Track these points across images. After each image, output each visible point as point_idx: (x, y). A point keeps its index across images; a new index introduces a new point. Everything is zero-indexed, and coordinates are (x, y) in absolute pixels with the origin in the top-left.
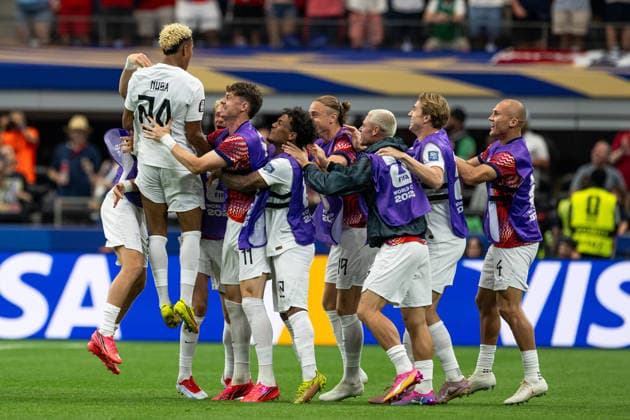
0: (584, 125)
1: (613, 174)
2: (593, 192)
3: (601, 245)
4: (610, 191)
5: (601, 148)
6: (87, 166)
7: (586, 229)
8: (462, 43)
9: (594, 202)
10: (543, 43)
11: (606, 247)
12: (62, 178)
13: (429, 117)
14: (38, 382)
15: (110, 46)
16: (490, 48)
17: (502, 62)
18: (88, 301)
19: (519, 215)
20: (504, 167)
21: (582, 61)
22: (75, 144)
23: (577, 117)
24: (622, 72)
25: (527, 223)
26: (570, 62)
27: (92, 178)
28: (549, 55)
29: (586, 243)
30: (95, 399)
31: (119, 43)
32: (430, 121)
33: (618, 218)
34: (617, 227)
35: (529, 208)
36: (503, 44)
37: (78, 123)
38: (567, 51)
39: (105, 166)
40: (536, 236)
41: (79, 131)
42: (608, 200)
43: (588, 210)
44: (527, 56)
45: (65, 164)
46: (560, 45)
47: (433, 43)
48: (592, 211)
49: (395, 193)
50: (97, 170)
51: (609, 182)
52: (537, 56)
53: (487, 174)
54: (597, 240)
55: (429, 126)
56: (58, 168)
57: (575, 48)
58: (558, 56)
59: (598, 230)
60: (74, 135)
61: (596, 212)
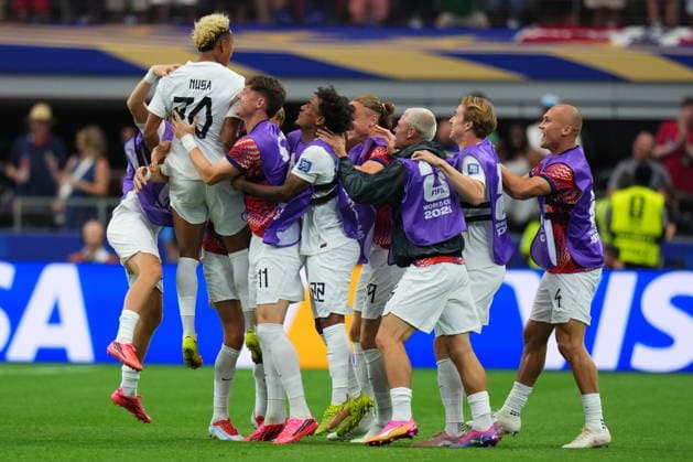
0: (625, 113)
1: (659, 170)
2: (637, 191)
3: (646, 253)
4: (655, 189)
5: (645, 140)
6: (51, 161)
7: (629, 235)
8: (479, 19)
9: (637, 203)
10: (573, 18)
11: (652, 256)
12: (22, 174)
13: (471, 123)
14: (31, 419)
15: (73, 23)
16: (513, 24)
17: (528, 41)
18: (55, 318)
19: (578, 235)
20: (559, 180)
21: (621, 38)
22: (36, 136)
23: (615, 105)
24: (667, 53)
25: (588, 245)
26: (606, 41)
27: (56, 175)
28: (581, 32)
29: (629, 250)
30: (109, 441)
31: (84, 19)
32: (471, 128)
33: (666, 220)
34: (664, 231)
35: (589, 228)
36: (527, 20)
37: (40, 112)
38: (602, 27)
39: (72, 162)
40: (599, 260)
41: (41, 122)
42: (654, 200)
43: (631, 213)
44: (555, 33)
45: (26, 160)
46: (594, 21)
47: (445, 19)
48: (635, 214)
49: (425, 208)
50: (62, 165)
51: (655, 180)
52: (567, 33)
53: (539, 187)
54: (642, 246)
55: (471, 133)
56: (17, 165)
57: (611, 23)
58: (592, 34)
59: (643, 235)
60: (35, 127)
61: (641, 214)
